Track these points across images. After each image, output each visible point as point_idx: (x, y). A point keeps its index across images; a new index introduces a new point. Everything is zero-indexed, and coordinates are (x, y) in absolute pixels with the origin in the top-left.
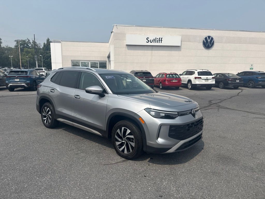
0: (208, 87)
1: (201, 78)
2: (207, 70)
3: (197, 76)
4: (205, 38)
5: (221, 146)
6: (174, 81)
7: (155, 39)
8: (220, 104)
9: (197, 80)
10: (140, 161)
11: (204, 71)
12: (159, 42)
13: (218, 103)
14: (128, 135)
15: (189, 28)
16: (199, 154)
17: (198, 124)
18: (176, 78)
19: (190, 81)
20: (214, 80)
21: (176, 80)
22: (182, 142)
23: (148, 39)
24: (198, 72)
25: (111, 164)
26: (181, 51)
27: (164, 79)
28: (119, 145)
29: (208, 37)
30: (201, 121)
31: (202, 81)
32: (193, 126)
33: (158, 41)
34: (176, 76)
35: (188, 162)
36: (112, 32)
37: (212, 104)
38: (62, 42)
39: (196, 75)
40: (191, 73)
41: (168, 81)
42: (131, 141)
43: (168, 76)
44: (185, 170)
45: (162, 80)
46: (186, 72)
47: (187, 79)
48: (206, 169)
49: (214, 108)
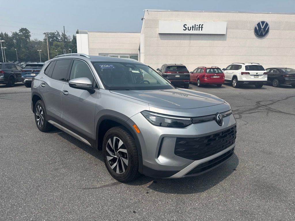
0: (258, 85)
1: (249, 73)
2: (258, 64)
3: (245, 71)
4: (257, 23)
5: (263, 167)
6: (214, 77)
7: (194, 26)
8: (270, 106)
9: (244, 75)
10: (137, 185)
11: (253, 64)
12: (199, 30)
13: (269, 105)
14: (120, 148)
15: (237, 12)
16: (228, 178)
17: (225, 136)
18: (218, 73)
19: (235, 77)
20: (267, 76)
21: (218, 76)
22: (197, 163)
23: (185, 26)
24: (246, 67)
25: (93, 188)
26: (226, 40)
27: (203, 74)
28: (110, 161)
29: (261, 22)
30: (233, 131)
31: (250, 78)
32: (217, 139)
33: (198, 28)
34: (218, 71)
35: (207, 191)
36: (143, 19)
37: (260, 107)
38: (89, 33)
39: (243, 70)
40: (237, 67)
41: (207, 76)
42: (125, 158)
43: (208, 70)
44: (198, 205)
45: (200, 76)
46: (231, 66)
47: (232, 75)
48: (233, 204)
49: (263, 111)
